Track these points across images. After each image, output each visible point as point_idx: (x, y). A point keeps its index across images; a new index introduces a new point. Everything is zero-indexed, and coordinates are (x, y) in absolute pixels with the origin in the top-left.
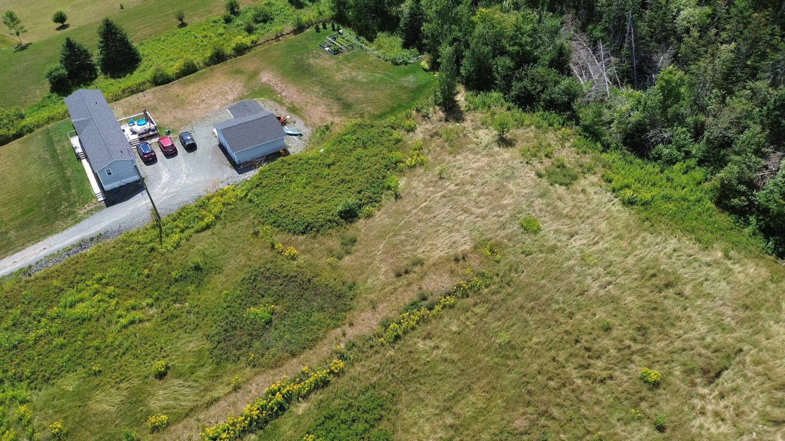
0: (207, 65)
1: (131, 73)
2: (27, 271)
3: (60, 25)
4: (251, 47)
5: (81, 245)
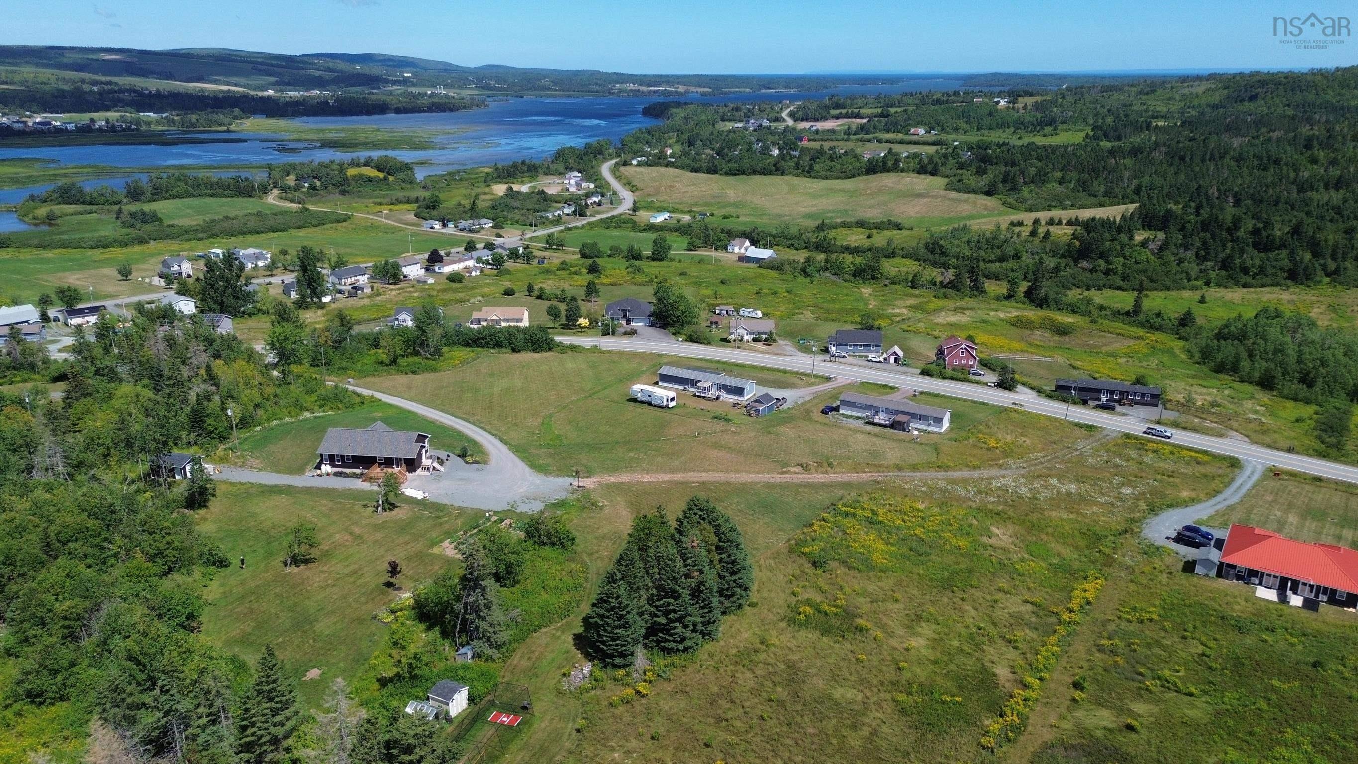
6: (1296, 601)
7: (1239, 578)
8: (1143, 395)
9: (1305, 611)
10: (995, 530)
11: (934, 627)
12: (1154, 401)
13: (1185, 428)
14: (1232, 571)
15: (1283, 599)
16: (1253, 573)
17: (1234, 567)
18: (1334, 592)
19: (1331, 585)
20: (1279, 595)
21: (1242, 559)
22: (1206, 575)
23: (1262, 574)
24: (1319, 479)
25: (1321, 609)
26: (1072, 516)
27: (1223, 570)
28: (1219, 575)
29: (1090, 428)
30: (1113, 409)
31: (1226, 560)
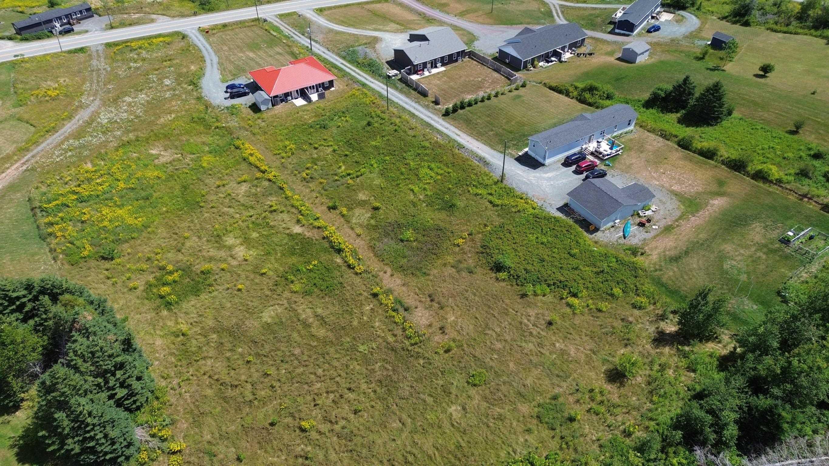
0: (723, 162)
1: (687, 126)
2: (461, 147)
3: (763, 73)
4: (771, 182)
5: (481, 159)
6: (314, 97)
7: (282, 101)
8: (81, 12)
9: (321, 101)
10: (154, 152)
11: (231, 235)
12: (90, 13)
13: (130, 25)
14: (278, 99)
15: (308, 99)
16: (287, 95)
17: (276, 96)
18: (323, 84)
19: (321, 82)
20: (304, 99)
21: (278, 90)
22: (268, 109)
23: (291, 92)
24: (225, 26)
25: (326, 96)
26: (173, 116)
27: (275, 101)
28: (273, 105)
29: (81, 50)
30: (73, 30)
31: (272, 95)
